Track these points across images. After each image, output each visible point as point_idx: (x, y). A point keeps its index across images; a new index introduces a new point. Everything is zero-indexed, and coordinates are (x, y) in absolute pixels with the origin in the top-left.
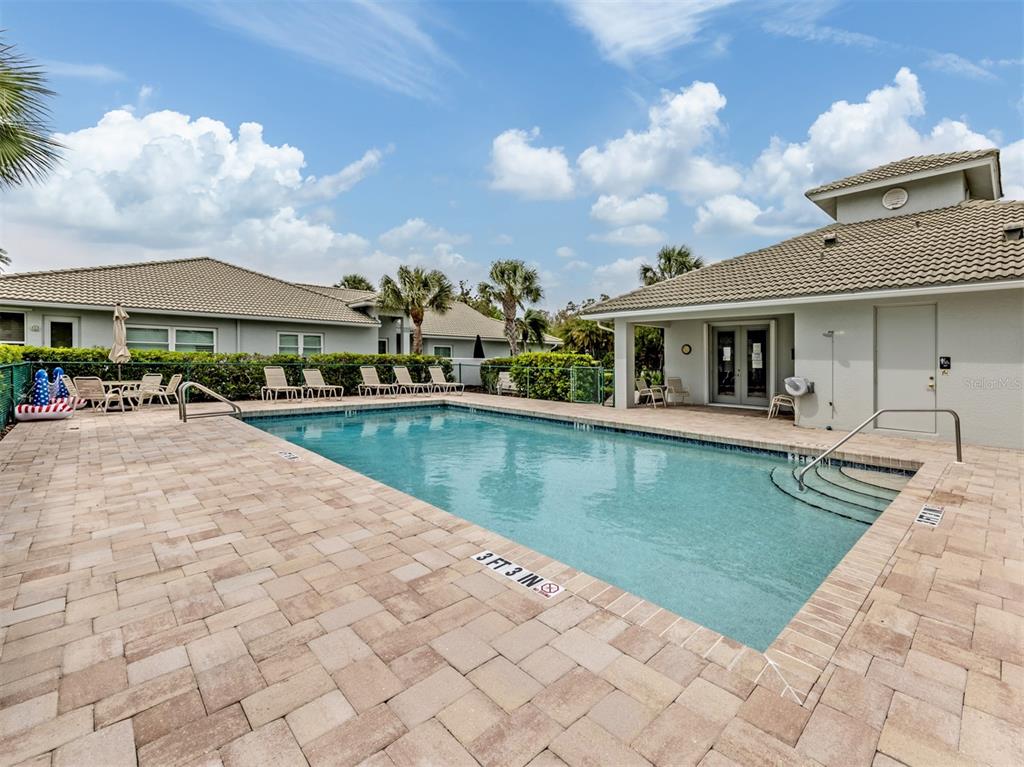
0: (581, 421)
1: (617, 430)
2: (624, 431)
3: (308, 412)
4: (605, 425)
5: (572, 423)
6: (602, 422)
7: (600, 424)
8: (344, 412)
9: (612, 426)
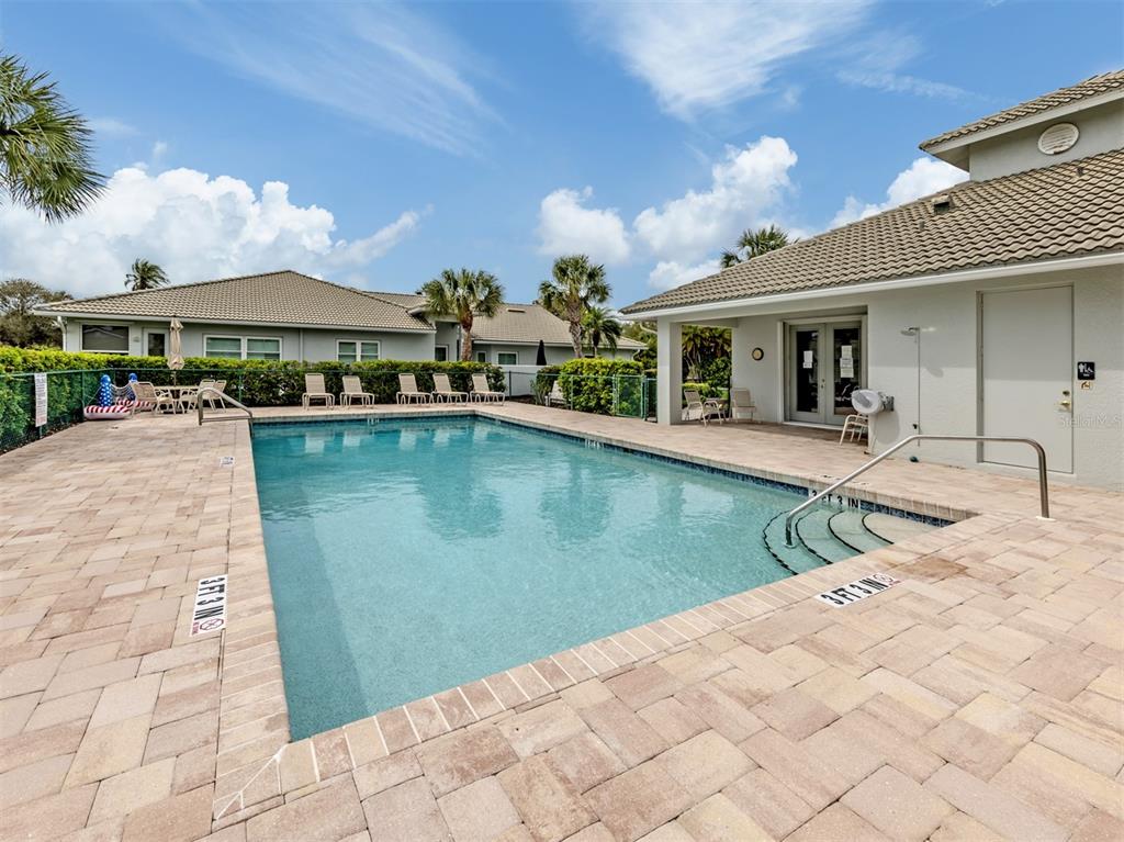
0: (591, 438)
1: (626, 450)
2: (633, 451)
3: (329, 419)
4: (614, 443)
5: (583, 440)
6: (610, 440)
7: (609, 442)
8: (366, 420)
9: (620, 445)
